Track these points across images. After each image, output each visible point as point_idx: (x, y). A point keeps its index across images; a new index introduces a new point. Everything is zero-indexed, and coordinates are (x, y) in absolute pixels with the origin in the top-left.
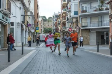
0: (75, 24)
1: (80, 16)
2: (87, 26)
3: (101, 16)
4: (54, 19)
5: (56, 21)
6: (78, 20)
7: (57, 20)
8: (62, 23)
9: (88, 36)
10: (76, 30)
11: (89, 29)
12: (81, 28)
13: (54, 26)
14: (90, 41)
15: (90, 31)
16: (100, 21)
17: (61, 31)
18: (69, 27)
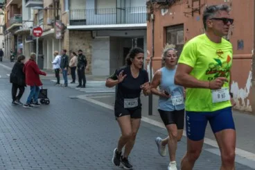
0: (51, 14)
2: (83, 22)
6: (58, 2)
8: (11, 5)
9: (88, 51)
10: (52, 30)
11: (91, 31)
12: (69, 27)
14: (92, 65)
15: (94, 35)
16: (121, 9)
17: (8, 29)
18: (32, 19)
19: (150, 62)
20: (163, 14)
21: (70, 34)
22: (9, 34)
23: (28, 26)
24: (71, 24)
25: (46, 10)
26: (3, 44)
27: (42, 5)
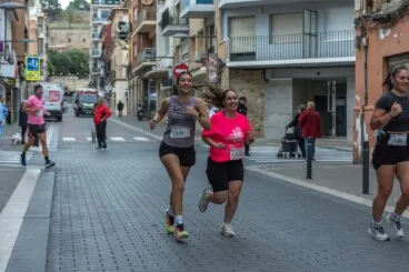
0: (201, 45)
1: (223, 10)
2: (251, 56)
3: (316, 12)
4: (96, 10)
5: (106, 23)
6: (212, 27)
7: (111, 18)
8: (139, 33)
9: (259, 100)
10: (203, 70)
11: (263, 70)
12: (229, 64)
13: (96, 43)
14: (265, 123)
15: (268, 75)
16: (310, 35)
17: (134, 71)
18: (171, 54)
19: (360, 113)
20: (382, 37)
21: (230, 74)
22: (135, 79)
23: (164, 64)
24: (232, 60)
25: (193, 39)
26: (126, 94)
27: (187, 32)
